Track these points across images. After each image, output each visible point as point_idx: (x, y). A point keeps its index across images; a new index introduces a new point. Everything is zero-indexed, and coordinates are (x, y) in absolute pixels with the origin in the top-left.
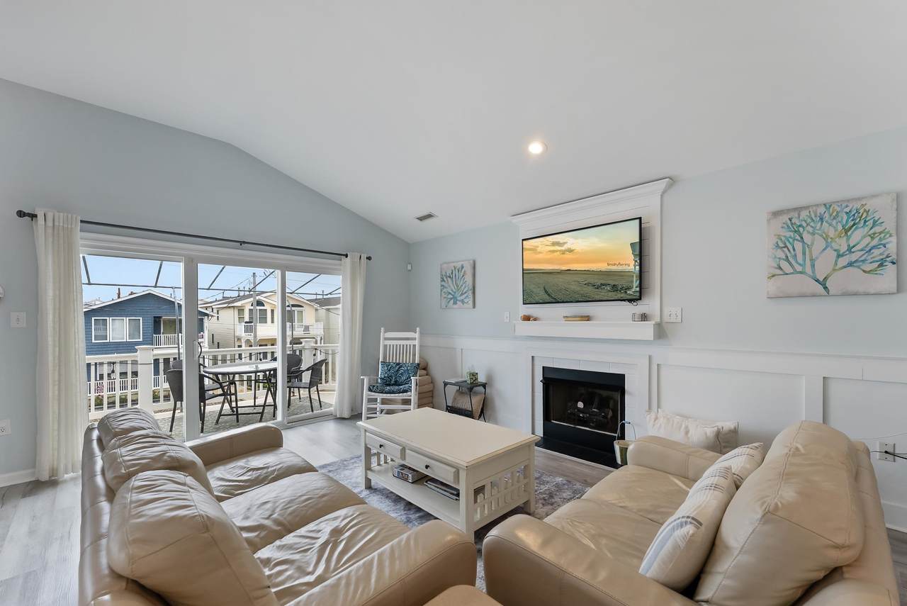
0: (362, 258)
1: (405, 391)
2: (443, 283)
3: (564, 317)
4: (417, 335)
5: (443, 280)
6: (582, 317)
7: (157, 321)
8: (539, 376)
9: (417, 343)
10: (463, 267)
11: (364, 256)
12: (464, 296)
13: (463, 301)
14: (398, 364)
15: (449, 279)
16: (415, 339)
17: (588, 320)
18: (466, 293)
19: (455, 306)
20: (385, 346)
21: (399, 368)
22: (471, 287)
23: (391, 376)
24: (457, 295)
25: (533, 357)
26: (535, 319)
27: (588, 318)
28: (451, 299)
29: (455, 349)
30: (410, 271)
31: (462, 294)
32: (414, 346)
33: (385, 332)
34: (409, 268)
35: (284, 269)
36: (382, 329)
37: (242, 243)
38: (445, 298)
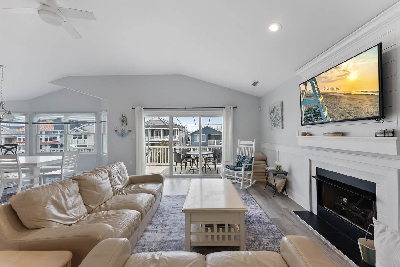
0: (232, 108)
1: (240, 170)
2: (271, 116)
3: (324, 134)
4: (254, 143)
5: (270, 115)
6: (335, 133)
7: (209, 135)
8: (314, 173)
9: (253, 147)
10: (277, 106)
11: (232, 107)
12: (278, 122)
13: (278, 126)
14: (244, 157)
15: (273, 113)
16: (252, 145)
17: (342, 136)
18: (279, 120)
19: (275, 128)
20: (240, 148)
21: (244, 158)
22: (281, 117)
23: (240, 162)
24: (276, 121)
25: (310, 160)
26: (311, 135)
27: (343, 135)
28: (273, 124)
29: (275, 151)
30: (260, 111)
31: (278, 121)
32: (252, 148)
33: (240, 141)
34: (259, 109)
35: (201, 116)
36: (239, 140)
37: (185, 108)
38: (271, 123)
